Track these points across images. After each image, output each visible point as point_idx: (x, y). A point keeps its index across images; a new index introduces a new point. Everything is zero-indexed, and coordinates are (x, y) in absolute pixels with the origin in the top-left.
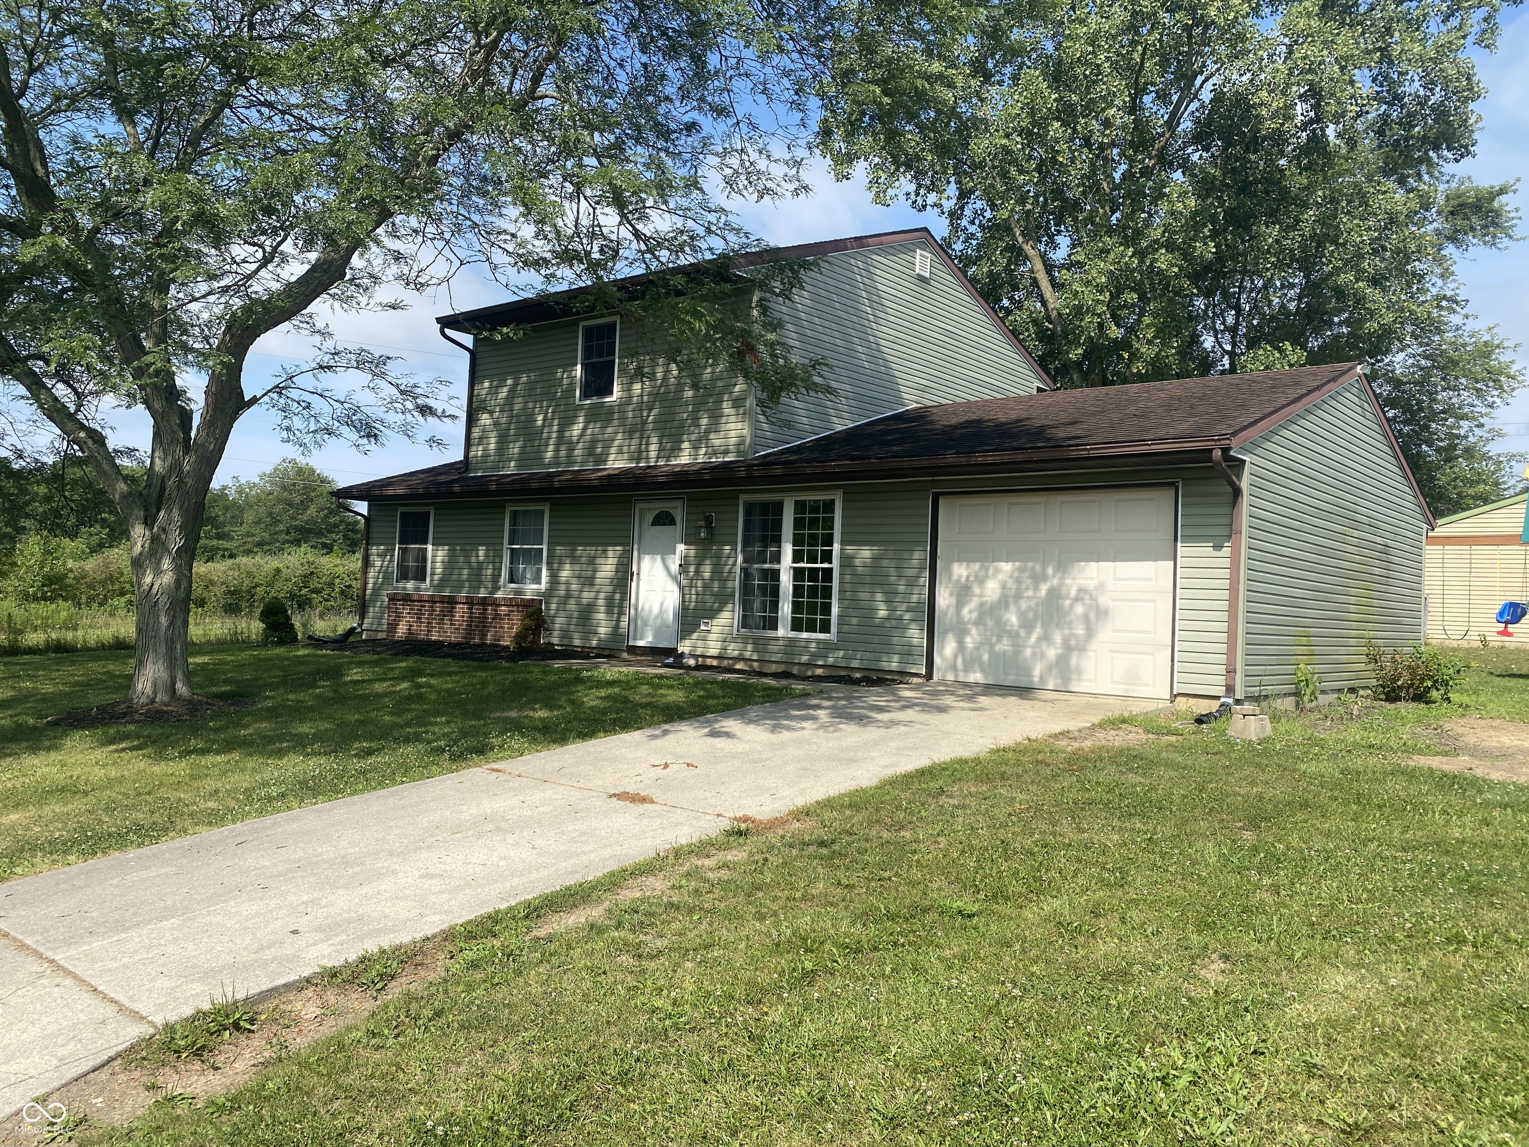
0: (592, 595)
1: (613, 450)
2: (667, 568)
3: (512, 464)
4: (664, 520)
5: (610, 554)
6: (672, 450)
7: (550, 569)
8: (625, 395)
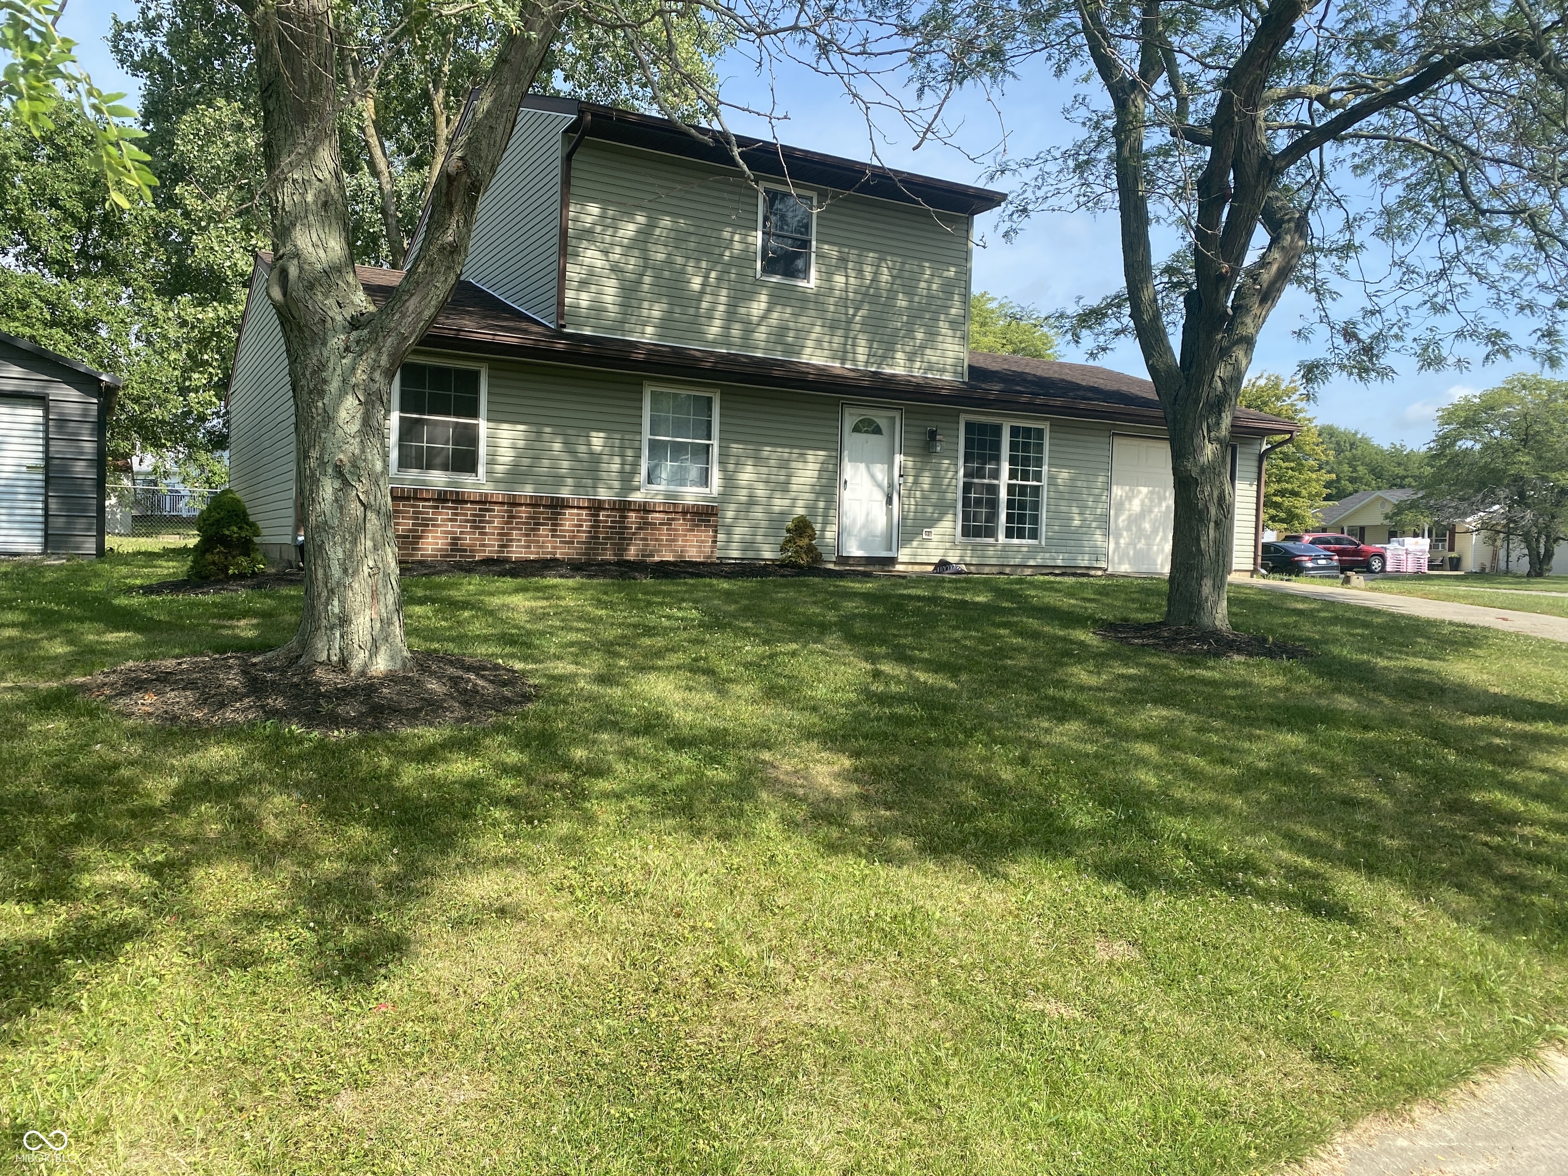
0: (787, 502)
1: (810, 343)
2: (873, 477)
3: (649, 330)
4: (868, 427)
5: (810, 458)
6: (884, 357)
7: (724, 470)
8: (825, 284)
